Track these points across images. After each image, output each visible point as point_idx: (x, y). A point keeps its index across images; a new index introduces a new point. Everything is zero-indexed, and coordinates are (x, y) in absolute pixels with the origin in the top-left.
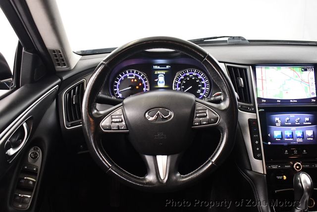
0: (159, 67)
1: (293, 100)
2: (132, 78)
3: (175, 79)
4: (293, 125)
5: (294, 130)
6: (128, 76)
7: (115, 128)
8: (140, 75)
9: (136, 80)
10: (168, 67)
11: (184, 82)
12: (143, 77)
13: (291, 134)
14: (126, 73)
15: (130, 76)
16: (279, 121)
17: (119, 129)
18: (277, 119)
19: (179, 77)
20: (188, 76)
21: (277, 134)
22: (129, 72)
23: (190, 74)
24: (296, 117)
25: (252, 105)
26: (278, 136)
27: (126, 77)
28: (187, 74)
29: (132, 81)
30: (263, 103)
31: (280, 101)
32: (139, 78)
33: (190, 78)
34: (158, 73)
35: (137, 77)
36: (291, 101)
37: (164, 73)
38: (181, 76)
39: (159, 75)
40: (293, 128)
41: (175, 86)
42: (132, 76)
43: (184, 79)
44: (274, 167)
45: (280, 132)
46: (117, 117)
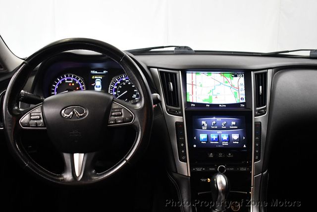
0: (96, 72)
1: (222, 105)
2: (70, 82)
3: (111, 83)
4: (220, 128)
5: (221, 134)
6: (66, 80)
7: (33, 125)
8: (77, 79)
9: (73, 84)
10: (105, 72)
11: (121, 87)
12: (80, 81)
13: (217, 137)
14: (64, 77)
15: (68, 80)
16: (206, 125)
17: (37, 126)
18: (203, 122)
19: (116, 82)
20: (124, 81)
21: (203, 137)
22: (67, 76)
23: (126, 79)
24: (223, 121)
25: (179, 108)
26: (204, 139)
27: (64, 80)
28: (123, 79)
29: (70, 84)
30: (192, 107)
31: (209, 106)
32: (77, 82)
33: (126, 83)
34: (96, 77)
35: (74, 82)
36: (220, 106)
37: (101, 78)
38: (117, 81)
39: (96, 80)
40: (219, 132)
41: (110, 90)
42: (70, 80)
43: (120, 84)
44: (199, 169)
45: (206, 135)
46: (36, 114)
